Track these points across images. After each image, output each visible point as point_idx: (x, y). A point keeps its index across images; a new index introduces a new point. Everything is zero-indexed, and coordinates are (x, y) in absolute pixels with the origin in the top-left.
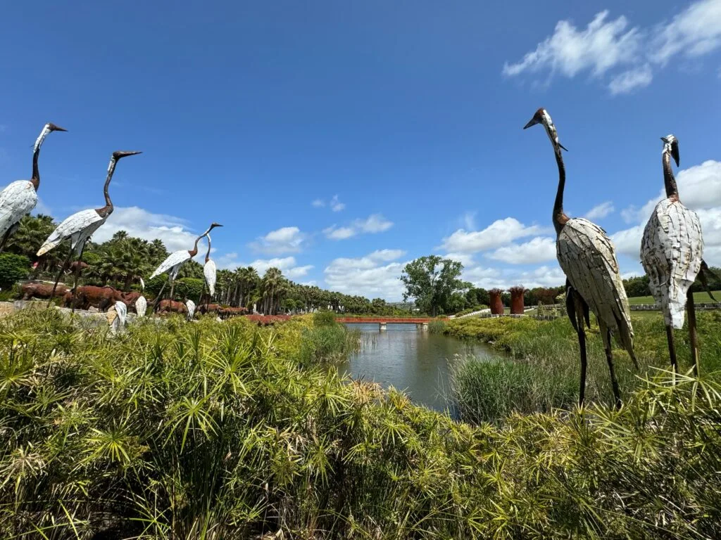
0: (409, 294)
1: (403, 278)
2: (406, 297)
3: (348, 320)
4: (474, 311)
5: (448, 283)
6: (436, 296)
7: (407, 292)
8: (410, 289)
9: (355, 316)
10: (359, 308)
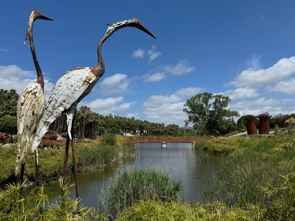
0: (190, 121)
1: (185, 110)
2: (187, 124)
3: (150, 140)
4: (239, 132)
5: (219, 113)
6: (210, 122)
7: (188, 119)
8: (190, 118)
9: (155, 137)
10: (159, 132)
